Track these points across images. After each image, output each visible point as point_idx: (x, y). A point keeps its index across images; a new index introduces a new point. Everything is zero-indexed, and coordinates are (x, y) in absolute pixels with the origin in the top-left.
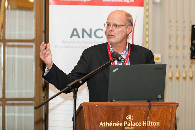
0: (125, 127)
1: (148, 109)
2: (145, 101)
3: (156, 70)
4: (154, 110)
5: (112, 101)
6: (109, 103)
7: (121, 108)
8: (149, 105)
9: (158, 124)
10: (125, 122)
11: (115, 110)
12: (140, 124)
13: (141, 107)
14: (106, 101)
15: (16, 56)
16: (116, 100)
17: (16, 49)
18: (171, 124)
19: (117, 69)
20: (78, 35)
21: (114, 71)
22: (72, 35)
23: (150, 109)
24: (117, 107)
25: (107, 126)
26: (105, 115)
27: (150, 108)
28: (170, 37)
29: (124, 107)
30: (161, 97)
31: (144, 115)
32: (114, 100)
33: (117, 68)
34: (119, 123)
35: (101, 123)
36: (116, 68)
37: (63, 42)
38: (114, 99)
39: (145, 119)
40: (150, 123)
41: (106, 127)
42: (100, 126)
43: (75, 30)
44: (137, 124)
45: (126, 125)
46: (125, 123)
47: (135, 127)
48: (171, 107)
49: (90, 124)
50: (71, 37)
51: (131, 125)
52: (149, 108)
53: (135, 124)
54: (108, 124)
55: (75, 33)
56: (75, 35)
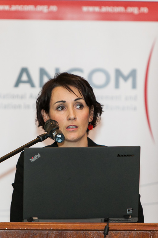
1: (103, 236)
2: (100, 220)
3: (119, 157)
5: (31, 220)
8: (106, 227)
16: (41, 218)
19: (39, 156)
20: (30, 81)
21: (33, 160)
22: (19, 82)
23: (107, 236)
27: (106, 234)
30: (131, 213)
32: (35, 219)
33: (39, 154)
36: (37, 154)
38: (35, 216)
48: (150, 232)
50: (17, 85)
52: (104, 234)
55: (25, 78)
56: (25, 82)
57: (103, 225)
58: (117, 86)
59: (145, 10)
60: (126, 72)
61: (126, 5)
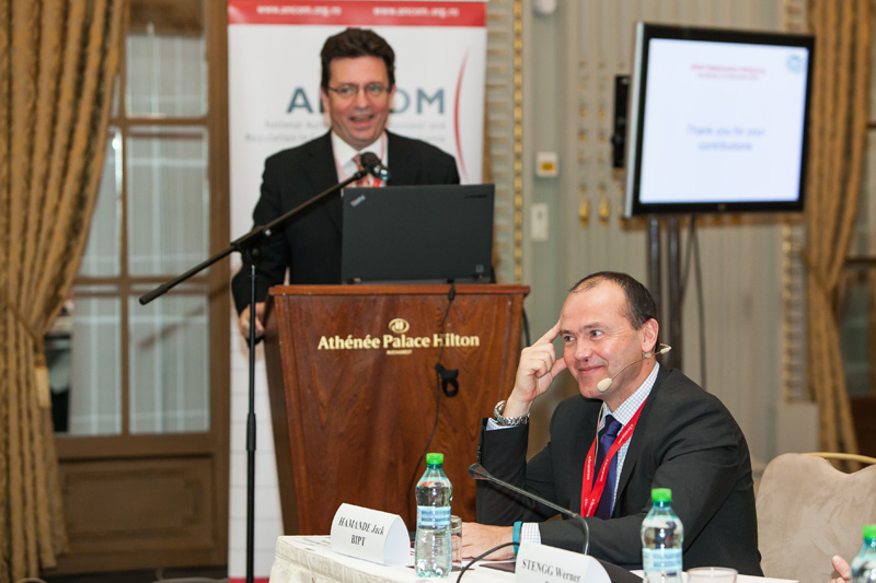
0: (386, 350)
1: (448, 302)
2: (441, 281)
4: (465, 304)
5: (351, 282)
6: (344, 288)
7: (375, 301)
8: (451, 290)
9: (474, 341)
10: (385, 337)
11: (361, 304)
12: (425, 342)
13: (430, 297)
14: (337, 281)
15: (156, 162)
16: (365, 279)
17: (156, 144)
18: (509, 340)
19: (362, 198)
20: (307, 106)
21: (355, 203)
22: (292, 106)
23: (453, 301)
24: (363, 298)
25: (337, 347)
26: (333, 319)
27: (451, 299)
28: (582, 108)
29: (384, 298)
30: (482, 271)
31: (437, 318)
32: (357, 280)
33: (364, 196)
34: (371, 339)
35: (323, 339)
36: (360, 196)
37: (268, 124)
38: (357, 277)
39: (440, 329)
40: (453, 340)
41: (336, 351)
42: (320, 347)
43: (299, 91)
44: (419, 342)
45: (390, 345)
46: (387, 339)
47: (414, 349)
48: (508, 296)
49: (293, 343)
50: (290, 110)
51: (403, 345)
52: (449, 298)
53: (413, 343)
54: (342, 341)
55: (300, 100)
56: (300, 106)
57: (446, 288)
58: (419, 110)
59: (454, 12)
60: (430, 92)
61: (430, 6)
